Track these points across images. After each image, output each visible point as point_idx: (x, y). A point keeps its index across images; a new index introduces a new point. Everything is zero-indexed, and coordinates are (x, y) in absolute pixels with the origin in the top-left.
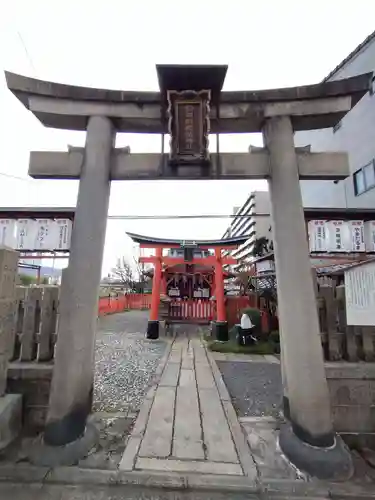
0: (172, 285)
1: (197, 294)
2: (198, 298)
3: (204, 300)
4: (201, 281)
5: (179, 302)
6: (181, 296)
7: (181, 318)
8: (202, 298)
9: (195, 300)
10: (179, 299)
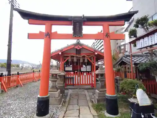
0: (67, 64)
1: (83, 69)
2: (84, 72)
3: (88, 72)
4: (86, 61)
5: (72, 75)
6: (73, 71)
7: (73, 85)
8: (86, 72)
9: (82, 73)
10: (72, 73)
